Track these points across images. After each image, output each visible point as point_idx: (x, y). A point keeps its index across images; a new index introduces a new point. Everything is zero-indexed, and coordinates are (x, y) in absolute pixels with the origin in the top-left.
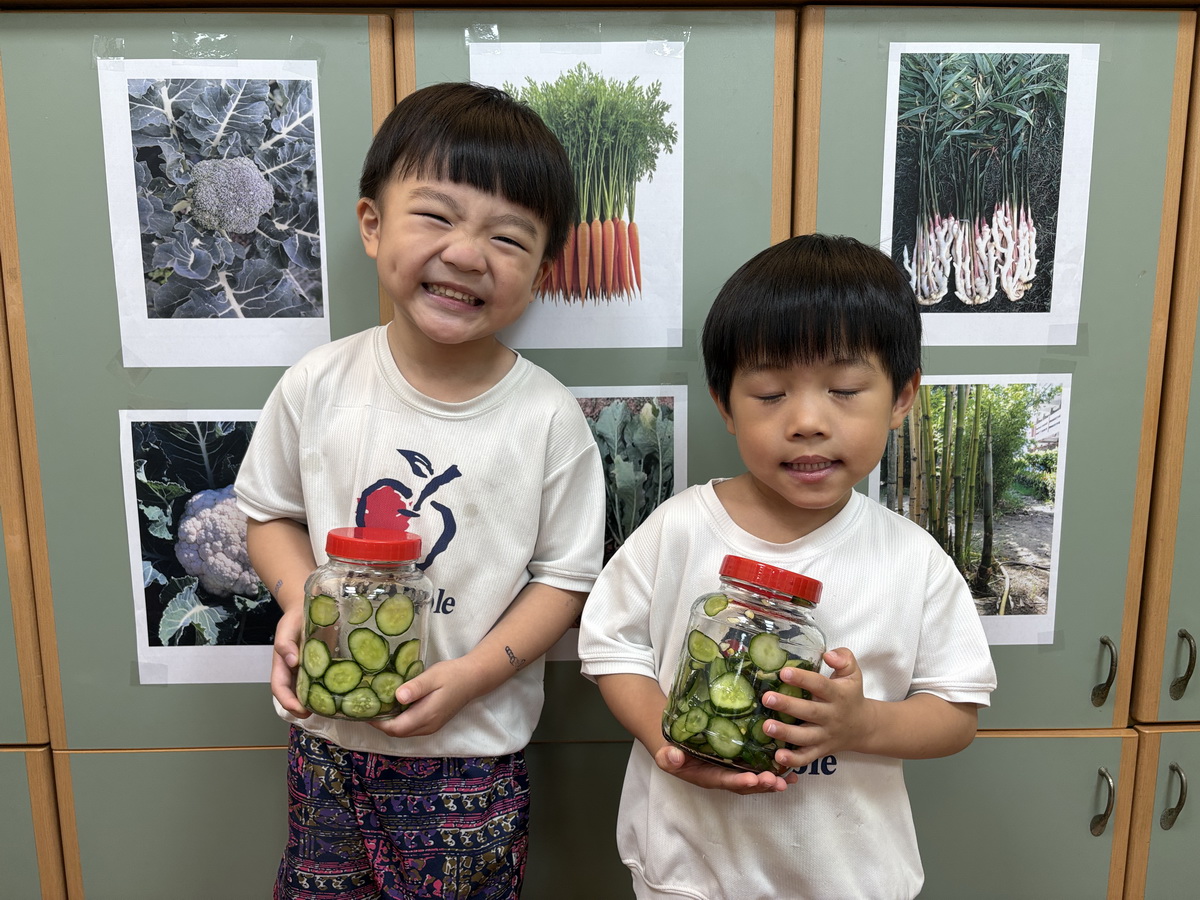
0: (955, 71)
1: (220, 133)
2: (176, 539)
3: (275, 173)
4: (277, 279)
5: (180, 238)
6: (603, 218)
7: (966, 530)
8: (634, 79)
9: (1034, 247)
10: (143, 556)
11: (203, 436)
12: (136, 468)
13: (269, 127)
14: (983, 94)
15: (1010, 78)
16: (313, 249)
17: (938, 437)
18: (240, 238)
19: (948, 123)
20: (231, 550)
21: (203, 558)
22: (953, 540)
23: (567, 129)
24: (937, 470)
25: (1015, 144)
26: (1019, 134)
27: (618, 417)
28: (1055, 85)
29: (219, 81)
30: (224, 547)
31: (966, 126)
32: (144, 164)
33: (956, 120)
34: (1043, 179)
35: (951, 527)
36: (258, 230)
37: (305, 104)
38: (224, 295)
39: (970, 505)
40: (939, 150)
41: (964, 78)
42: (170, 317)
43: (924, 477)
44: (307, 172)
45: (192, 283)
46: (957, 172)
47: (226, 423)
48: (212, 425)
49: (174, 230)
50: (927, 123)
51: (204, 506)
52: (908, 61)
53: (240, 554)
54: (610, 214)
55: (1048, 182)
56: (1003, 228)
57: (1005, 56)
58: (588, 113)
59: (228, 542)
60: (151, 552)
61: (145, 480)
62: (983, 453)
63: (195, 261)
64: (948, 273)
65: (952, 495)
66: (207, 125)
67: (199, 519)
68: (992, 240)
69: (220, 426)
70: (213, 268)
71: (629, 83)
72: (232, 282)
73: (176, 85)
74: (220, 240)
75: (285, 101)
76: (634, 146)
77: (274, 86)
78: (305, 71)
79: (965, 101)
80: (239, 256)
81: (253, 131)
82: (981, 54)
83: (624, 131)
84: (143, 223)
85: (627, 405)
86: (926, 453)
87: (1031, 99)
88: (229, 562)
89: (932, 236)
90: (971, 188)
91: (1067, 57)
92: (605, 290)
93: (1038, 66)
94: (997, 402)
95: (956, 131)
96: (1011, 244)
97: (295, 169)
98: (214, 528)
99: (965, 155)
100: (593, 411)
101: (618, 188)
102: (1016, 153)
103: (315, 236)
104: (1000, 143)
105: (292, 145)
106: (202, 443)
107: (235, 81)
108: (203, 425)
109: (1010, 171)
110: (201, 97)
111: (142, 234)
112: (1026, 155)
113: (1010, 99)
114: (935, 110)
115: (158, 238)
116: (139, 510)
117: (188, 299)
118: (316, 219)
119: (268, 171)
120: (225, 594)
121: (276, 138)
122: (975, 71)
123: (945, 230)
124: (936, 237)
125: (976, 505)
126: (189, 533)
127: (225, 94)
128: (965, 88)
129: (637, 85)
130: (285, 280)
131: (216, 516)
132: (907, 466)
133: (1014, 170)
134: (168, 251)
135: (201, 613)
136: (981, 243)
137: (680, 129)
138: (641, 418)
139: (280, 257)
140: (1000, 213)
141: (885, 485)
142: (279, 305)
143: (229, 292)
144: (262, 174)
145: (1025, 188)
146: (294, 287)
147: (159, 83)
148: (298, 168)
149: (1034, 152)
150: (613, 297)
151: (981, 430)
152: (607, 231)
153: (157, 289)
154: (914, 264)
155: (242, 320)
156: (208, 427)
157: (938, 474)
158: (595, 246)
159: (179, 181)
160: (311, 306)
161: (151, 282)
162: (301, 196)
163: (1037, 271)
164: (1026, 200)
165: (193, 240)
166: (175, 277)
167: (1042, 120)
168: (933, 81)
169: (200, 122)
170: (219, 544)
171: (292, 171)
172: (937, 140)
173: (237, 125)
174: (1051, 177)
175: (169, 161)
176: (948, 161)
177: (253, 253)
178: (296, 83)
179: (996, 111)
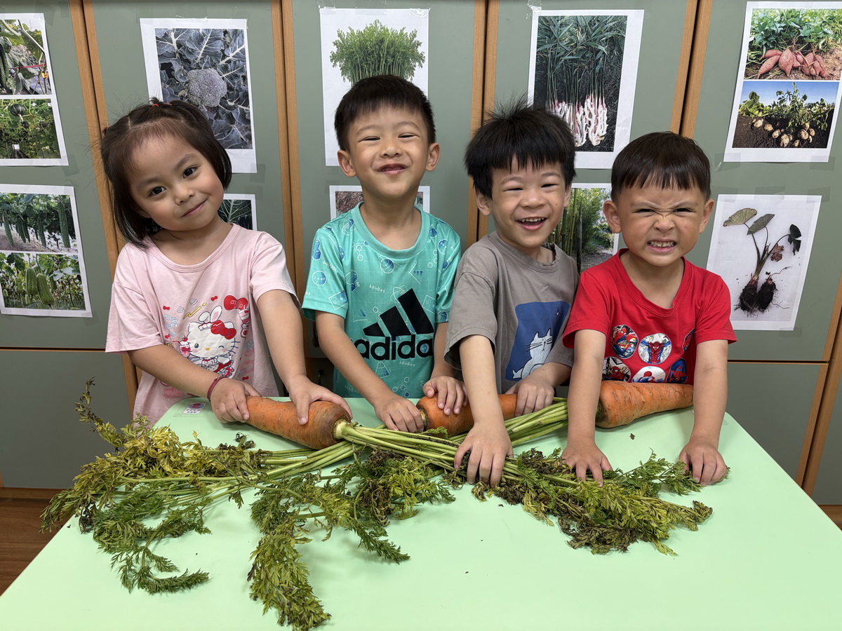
0: (567, 25)
1: (200, 56)
3: (227, 77)
4: (230, 129)
8: (403, 29)
9: (606, 118)
13: (223, 53)
14: (581, 37)
15: (596, 29)
16: (247, 115)
18: (211, 109)
19: (562, 53)
23: (369, 55)
25: (597, 64)
26: (599, 59)
28: (619, 32)
29: (198, 30)
31: (572, 54)
32: (164, 71)
33: (566, 51)
34: (611, 83)
36: (220, 105)
37: (241, 41)
39: (570, 248)
40: (558, 67)
41: (571, 29)
44: (243, 76)
46: (567, 78)
50: (552, 53)
52: (543, 20)
55: (614, 84)
56: (590, 108)
57: (593, 17)
58: (380, 46)
62: (577, 223)
66: (193, 52)
68: (584, 114)
71: (401, 31)
73: (178, 32)
75: (231, 40)
76: (403, 64)
77: (226, 32)
78: (240, 24)
79: (572, 41)
81: (215, 55)
82: (581, 16)
83: (398, 56)
87: (606, 40)
90: (574, 87)
91: (626, 17)
93: (610, 22)
94: (585, 197)
95: (567, 57)
96: (594, 116)
99: (571, 70)
102: (597, 69)
103: (247, 108)
104: (590, 63)
105: (235, 62)
107: (206, 30)
109: (594, 78)
110: (190, 38)
112: (603, 70)
113: (595, 40)
114: (556, 46)
118: (248, 100)
119: (224, 76)
121: (227, 59)
122: (577, 25)
123: (560, 109)
125: (573, 249)
127: (202, 36)
128: (572, 35)
129: (405, 32)
130: (234, 130)
133: (596, 78)
136: (579, 116)
137: (426, 55)
139: (231, 119)
140: (589, 100)
142: (230, 143)
144: (221, 77)
145: (602, 87)
146: (238, 134)
147: (170, 31)
148: (238, 74)
149: (607, 68)
151: (576, 211)
159: (181, 80)
160: (246, 143)
162: (240, 88)
163: (607, 131)
164: (602, 94)
167: (612, 51)
168: (555, 31)
169: (190, 50)
171: (235, 76)
172: (557, 62)
173: (208, 52)
174: (615, 82)
175: (176, 70)
176: (562, 73)
177: (218, 117)
178: (236, 31)
179: (587, 47)
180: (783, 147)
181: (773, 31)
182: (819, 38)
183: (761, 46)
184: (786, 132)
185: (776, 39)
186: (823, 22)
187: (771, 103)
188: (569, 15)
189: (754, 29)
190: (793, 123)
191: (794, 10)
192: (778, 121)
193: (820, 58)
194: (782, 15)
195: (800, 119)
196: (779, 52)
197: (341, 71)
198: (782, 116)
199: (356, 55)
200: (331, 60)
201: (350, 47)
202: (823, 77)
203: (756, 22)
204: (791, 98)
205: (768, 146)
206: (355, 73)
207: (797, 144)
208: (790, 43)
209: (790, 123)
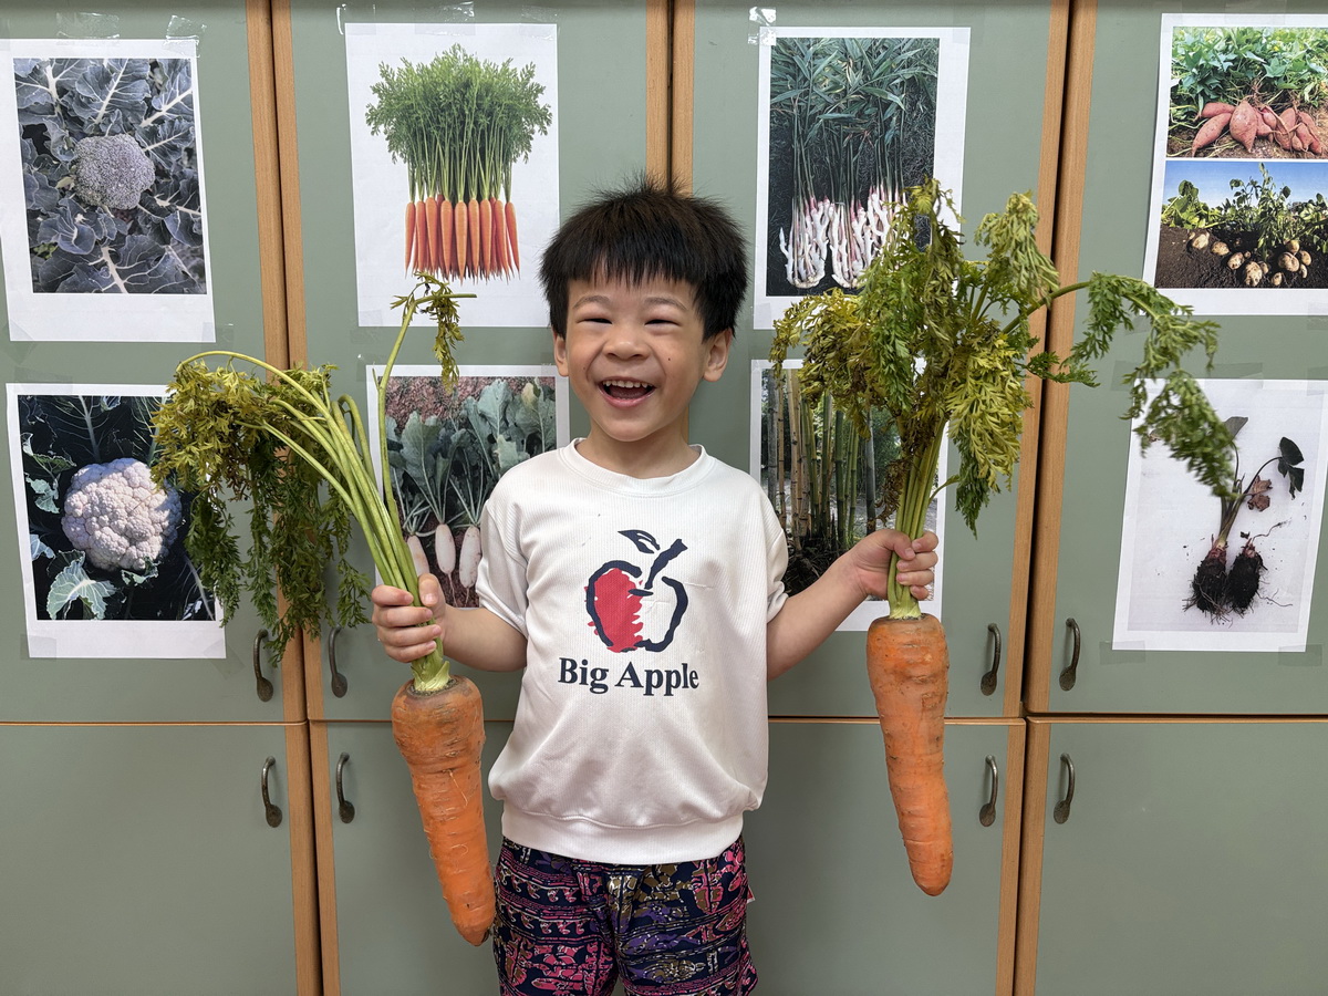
0: (826, 55)
1: (102, 111)
2: (62, 513)
3: (155, 150)
4: (160, 255)
5: (63, 214)
6: (479, 198)
7: (848, 514)
8: (509, 61)
10: (30, 529)
11: (89, 411)
12: (23, 441)
13: (149, 105)
14: (854, 78)
15: (881, 62)
16: (195, 226)
17: (818, 421)
18: (122, 213)
19: (820, 107)
20: (118, 525)
21: (89, 532)
22: (836, 524)
23: (443, 110)
24: (818, 454)
25: (886, 127)
26: (891, 118)
27: (500, 396)
28: (926, 69)
29: (101, 60)
30: (110, 521)
31: (838, 110)
32: (29, 141)
33: (828, 104)
34: (917, 163)
35: (834, 511)
36: (139, 206)
37: (184, 82)
38: (107, 270)
39: (852, 489)
40: (813, 133)
41: (835, 62)
42: (54, 292)
43: (804, 461)
44: (187, 149)
45: (76, 258)
46: (831, 155)
47: (111, 397)
48: (97, 399)
49: (58, 206)
50: (799, 107)
51: (90, 481)
52: (780, 46)
53: (126, 529)
54: (486, 193)
55: (922, 166)
56: (878, 211)
57: (875, 41)
58: (463, 95)
59: (114, 517)
60: (37, 525)
61: (31, 454)
63: (78, 237)
64: (824, 256)
65: (833, 480)
66: (90, 103)
67: (86, 493)
68: (868, 223)
69: (105, 400)
70: (96, 243)
71: (504, 65)
72: (115, 257)
73: (60, 65)
74: (102, 216)
75: (165, 79)
76: (510, 128)
77: (154, 65)
78: (185, 49)
79: (836, 85)
80: (121, 232)
81: (133, 108)
82: (851, 39)
83: (499, 113)
84: (29, 199)
85: (508, 385)
86: (807, 436)
87: (902, 83)
88: (116, 536)
89: (808, 219)
90: (845, 171)
91: (937, 41)
92: (483, 269)
93: (908, 50)
95: (828, 115)
96: (885, 228)
97: (175, 146)
98: (101, 502)
99: (839, 139)
100: (474, 389)
101: (494, 169)
102: (888, 137)
103: (196, 213)
104: (873, 127)
105: (172, 122)
106: (87, 417)
107: (116, 60)
108: (88, 399)
109: (883, 155)
110: (84, 76)
111: (27, 210)
112: (898, 139)
113: (880, 84)
114: (806, 93)
115: (43, 214)
116: (26, 483)
117: (72, 274)
118: (197, 195)
119: (149, 148)
120: (113, 569)
121: (157, 115)
122: (846, 55)
123: (821, 213)
124: (812, 220)
125: (858, 490)
126: (75, 507)
127: (107, 73)
128: (836, 73)
129: (511, 67)
130: (168, 256)
131: (102, 491)
132: (788, 450)
133: (887, 154)
134: (53, 226)
135: (88, 588)
136: (858, 226)
137: (554, 111)
138: (523, 398)
139: (162, 234)
140: (875, 197)
141: (766, 468)
142: (161, 281)
143: (112, 268)
144: (143, 151)
145: (899, 172)
146: (176, 263)
147: (44, 62)
148: (179, 145)
149: (906, 136)
150: (491, 276)
152: (484, 211)
153: (42, 264)
154: (790, 247)
155: (125, 295)
156: (93, 401)
157: (819, 458)
158: (472, 224)
159: (63, 158)
160: (194, 282)
161: (36, 257)
162: (182, 173)
164: (900, 184)
165: (76, 216)
166: (59, 252)
167: (913, 104)
168: (804, 66)
169: (83, 100)
170: (106, 518)
171: (172, 148)
172: (810, 124)
173: (119, 103)
174: (924, 161)
175: (54, 138)
176: (821, 144)
177: (135, 229)
178: (175, 62)
179: (867, 96)
180: (1251, 286)
181: (1215, 68)
182: (1302, 81)
183: (1193, 96)
184: (1255, 258)
185: (1222, 83)
186: (1308, 51)
187: (1221, 203)
188: (829, 37)
189: (1178, 64)
190: (1266, 241)
191: (1251, 29)
192: (1238, 236)
193: (1308, 117)
194: (1229, 39)
195: (1280, 233)
196: (1230, 108)
197: (388, 142)
198: (1244, 226)
199: (416, 112)
200: (369, 122)
201: (405, 96)
202: (1316, 154)
203: (1181, 51)
204: (1260, 193)
205: (1222, 285)
206: (416, 146)
207: (1278, 281)
208: (1247, 90)
209: (1261, 241)
